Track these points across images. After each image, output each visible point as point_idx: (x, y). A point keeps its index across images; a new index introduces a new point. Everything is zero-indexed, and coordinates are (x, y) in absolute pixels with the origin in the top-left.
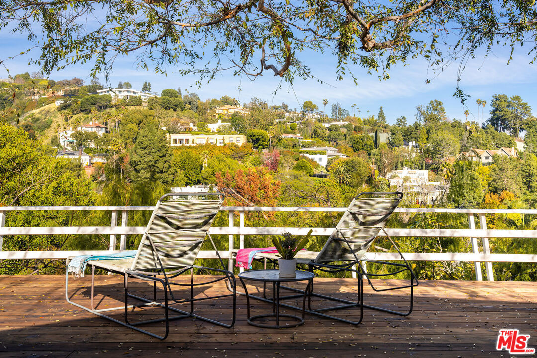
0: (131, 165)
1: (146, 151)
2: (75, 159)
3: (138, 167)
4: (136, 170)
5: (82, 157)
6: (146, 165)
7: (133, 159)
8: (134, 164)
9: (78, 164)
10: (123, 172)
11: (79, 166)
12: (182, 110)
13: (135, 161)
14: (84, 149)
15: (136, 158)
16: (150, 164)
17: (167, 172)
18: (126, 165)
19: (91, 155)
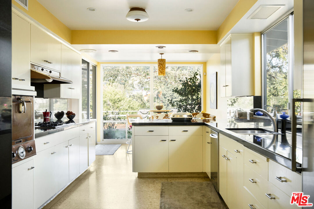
0: (163, 95)
1: (169, 89)
2: (140, 93)
3: (166, 96)
4: (165, 97)
5: (143, 92)
6: (169, 96)
7: (164, 93)
8: (164, 95)
9: (141, 95)
10: (160, 99)
11: (142, 96)
12: (186, 70)
13: (164, 94)
14: (144, 88)
15: (165, 92)
16: (171, 95)
17: (178, 98)
18: (161, 96)
19: (147, 91)
